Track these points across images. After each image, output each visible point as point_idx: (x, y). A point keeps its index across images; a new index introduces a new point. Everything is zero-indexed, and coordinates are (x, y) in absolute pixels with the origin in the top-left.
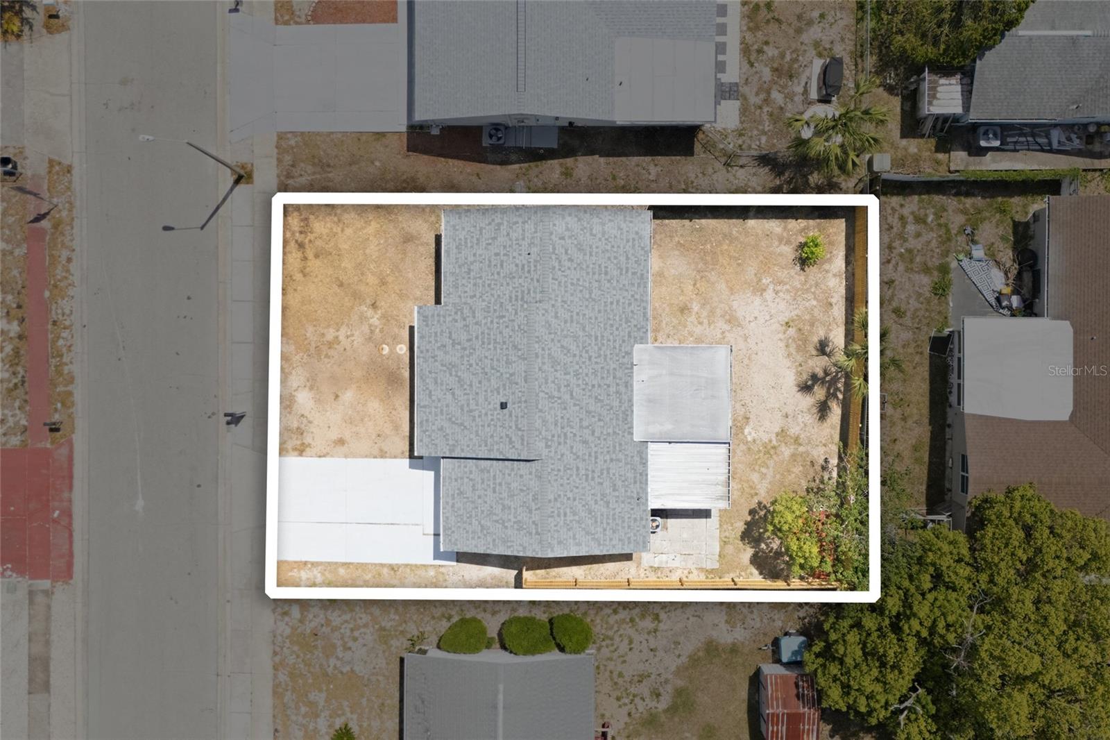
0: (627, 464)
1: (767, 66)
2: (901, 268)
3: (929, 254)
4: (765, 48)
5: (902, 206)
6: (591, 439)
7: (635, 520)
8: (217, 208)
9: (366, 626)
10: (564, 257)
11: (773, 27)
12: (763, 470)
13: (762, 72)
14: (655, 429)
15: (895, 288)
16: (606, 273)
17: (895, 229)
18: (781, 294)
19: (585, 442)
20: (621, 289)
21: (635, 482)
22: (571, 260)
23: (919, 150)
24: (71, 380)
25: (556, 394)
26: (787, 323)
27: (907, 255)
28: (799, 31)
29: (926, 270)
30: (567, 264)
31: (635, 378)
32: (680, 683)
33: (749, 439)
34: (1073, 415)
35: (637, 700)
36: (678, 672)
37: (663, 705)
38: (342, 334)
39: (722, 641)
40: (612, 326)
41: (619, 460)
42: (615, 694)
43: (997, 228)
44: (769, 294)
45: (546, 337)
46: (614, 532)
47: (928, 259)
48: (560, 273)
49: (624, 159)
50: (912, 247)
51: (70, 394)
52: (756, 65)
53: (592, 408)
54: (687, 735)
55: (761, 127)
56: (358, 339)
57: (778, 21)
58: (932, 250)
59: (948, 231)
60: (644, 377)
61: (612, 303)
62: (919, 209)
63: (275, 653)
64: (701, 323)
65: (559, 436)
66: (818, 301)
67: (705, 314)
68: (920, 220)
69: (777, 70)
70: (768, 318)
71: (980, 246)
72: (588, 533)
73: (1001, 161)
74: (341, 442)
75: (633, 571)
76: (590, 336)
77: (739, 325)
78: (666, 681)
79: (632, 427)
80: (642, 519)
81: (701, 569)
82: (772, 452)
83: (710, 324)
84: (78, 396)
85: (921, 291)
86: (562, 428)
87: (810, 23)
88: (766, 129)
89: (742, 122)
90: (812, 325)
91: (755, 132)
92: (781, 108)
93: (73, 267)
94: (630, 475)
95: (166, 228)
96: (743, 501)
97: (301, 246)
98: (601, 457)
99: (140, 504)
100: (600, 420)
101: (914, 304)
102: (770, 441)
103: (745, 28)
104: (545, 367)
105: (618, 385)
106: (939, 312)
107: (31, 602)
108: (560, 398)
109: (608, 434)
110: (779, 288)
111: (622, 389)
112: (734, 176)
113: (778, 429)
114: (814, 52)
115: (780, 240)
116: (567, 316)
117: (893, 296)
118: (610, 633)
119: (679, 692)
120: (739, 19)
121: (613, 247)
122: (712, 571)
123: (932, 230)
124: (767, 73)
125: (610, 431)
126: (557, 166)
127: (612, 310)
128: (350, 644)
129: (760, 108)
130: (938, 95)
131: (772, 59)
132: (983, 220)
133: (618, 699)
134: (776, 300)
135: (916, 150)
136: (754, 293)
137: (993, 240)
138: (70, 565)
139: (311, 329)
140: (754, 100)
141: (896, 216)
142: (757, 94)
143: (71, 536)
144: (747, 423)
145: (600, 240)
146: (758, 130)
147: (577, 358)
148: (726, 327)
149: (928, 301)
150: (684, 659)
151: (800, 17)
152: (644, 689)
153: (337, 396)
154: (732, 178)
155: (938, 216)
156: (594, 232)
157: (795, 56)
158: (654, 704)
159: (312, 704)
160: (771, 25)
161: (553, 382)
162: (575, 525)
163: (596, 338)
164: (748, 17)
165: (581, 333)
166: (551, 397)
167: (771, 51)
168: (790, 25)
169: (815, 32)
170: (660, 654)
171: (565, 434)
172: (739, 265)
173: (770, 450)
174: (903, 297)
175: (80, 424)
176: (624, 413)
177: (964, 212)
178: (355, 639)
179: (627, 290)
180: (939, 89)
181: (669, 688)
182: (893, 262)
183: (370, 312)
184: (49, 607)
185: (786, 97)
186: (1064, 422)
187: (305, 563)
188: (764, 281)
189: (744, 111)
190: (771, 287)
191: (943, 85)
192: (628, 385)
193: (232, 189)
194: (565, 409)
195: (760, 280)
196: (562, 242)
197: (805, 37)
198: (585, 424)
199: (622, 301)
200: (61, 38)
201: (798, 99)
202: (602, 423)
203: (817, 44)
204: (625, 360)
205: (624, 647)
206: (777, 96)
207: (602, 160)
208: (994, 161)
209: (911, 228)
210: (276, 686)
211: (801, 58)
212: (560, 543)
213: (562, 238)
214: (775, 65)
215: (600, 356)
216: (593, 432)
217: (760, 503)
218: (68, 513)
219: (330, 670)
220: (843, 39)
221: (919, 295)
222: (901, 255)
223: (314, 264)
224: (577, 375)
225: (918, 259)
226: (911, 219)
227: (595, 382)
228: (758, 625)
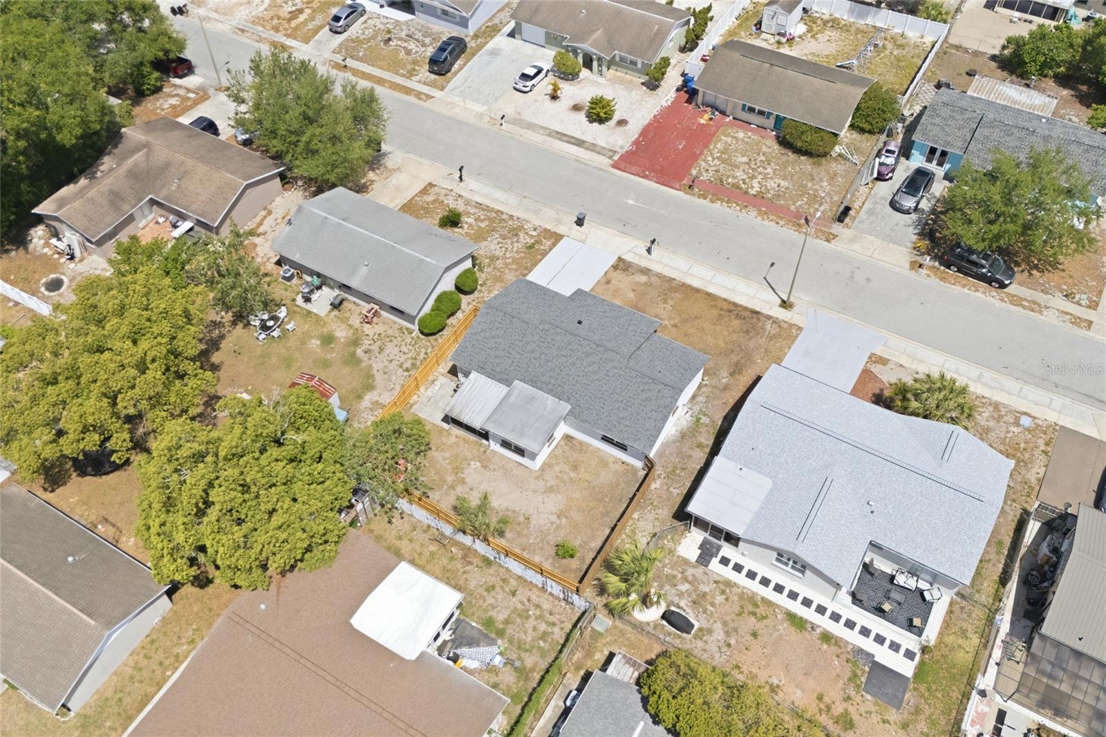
0: (506, 369)
1: (711, 591)
2: (519, 606)
3: (517, 629)
4: (724, 597)
5: (562, 629)
6: (533, 356)
7: (472, 360)
8: (772, 288)
9: (505, 254)
10: (647, 387)
11: (737, 609)
12: (447, 461)
13: (708, 586)
14: (516, 392)
15: (508, 594)
16: (624, 409)
17: (548, 616)
18: (550, 525)
19: (532, 352)
20: (609, 414)
21: (492, 370)
22: (643, 390)
23: (595, 660)
24: (712, 201)
25: (570, 347)
26: (528, 519)
27: (525, 614)
28: (725, 624)
29: (507, 622)
30: (641, 388)
31: (551, 397)
32: (364, 365)
33: (472, 463)
34: (351, 625)
35: (372, 342)
36: (370, 366)
37: (359, 352)
38: (668, 307)
39: (369, 394)
40: (590, 398)
41: (510, 366)
42: (383, 334)
43: (507, 685)
44: (554, 518)
45: (605, 356)
46: (473, 345)
47: (514, 626)
48: (639, 380)
49: (692, 479)
50: (529, 621)
51: (705, 199)
52: (715, 585)
53: (549, 364)
54: (334, 355)
55: (669, 566)
56: (660, 311)
57: (740, 614)
58: (518, 632)
59: (526, 651)
60: (548, 402)
61: (604, 404)
62: (552, 639)
63: (518, 218)
64: (561, 472)
65: (545, 338)
66: (531, 544)
67: (565, 477)
68: (544, 636)
69: (704, 596)
70: (540, 510)
71: (501, 665)
72: (482, 331)
73: (553, 711)
74: (608, 282)
75: (442, 371)
76: (592, 382)
77: (545, 492)
78: (370, 359)
79: (524, 382)
80: (470, 364)
81: (416, 403)
82: (456, 471)
83: (557, 477)
84: (702, 201)
85: (496, 610)
86: (549, 342)
87: (727, 634)
88: (666, 569)
89: (679, 557)
90: (518, 533)
91: (667, 561)
92: (675, 586)
93: (773, 224)
94: (498, 369)
95: (773, 264)
96: (438, 442)
97: (730, 311)
98: (518, 356)
99: (631, 202)
100: (540, 365)
101: (490, 601)
102: (462, 473)
103: (745, 591)
104: (588, 348)
105: (554, 385)
106: (474, 614)
107: (611, 150)
108: (566, 348)
109: (529, 367)
110: (555, 525)
111: (550, 387)
112: (645, 536)
113: (467, 480)
114: (705, 627)
115: (585, 543)
116: (610, 374)
117: (504, 591)
118: (416, 346)
119: (359, 361)
120: (754, 590)
121: (638, 420)
122: (411, 407)
123: (533, 641)
124: (704, 588)
125: (530, 369)
126: (707, 443)
127: (600, 402)
128: (500, 245)
129: (682, 573)
130: (627, 666)
131: (713, 597)
132: (519, 679)
133: (380, 334)
134: (547, 520)
135: (596, 658)
136: (561, 511)
137: (500, 677)
138: (619, 169)
139: (679, 296)
140: (690, 571)
141: (557, 622)
142: (693, 575)
143: (633, 174)
144: (482, 466)
145: (647, 414)
146: (669, 564)
147: (583, 368)
148: (549, 484)
149: (486, 611)
150: (375, 372)
151: (736, 630)
152: (375, 348)
153: (634, 291)
154: (644, 533)
155: (539, 648)
156: (653, 412)
157: (708, 613)
158: (363, 348)
159: (483, 221)
160: (739, 608)
161: (577, 349)
162: (491, 326)
163: (589, 385)
164: (751, 597)
165: (596, 377)
166: (569, 344)
167: (719, 599)
168: (733, 621)
169: (719, 634)
170: (387, 363)
171: (544, 342)
172: (584, 511)
173: (457, 470)
174: (499, 597)
175: (687, 197)
176: (536, 381)
177: (532, 670)
178: (501, 248)
179: (607, 417)
180: (632, 669)
181: (366, 359)
182: (527, 603)
183: (672, 323)
184: (604, 155)
185: (681, 592)
186: (351, 617)
187: (554, 246)
188: (564, 520)
189: (686, 562)
190: (558, 522)
191: (633, 672)
192: (550, 392)
193: (780, 298)
194: (558, 348)
195: (567, 518)
196: (657, 390)
197: (718, 626)
198: (543, 356)
199: (602, 411)
200: (907, 265)
201: (676, 600)
202: (537, 365)
203: (710, 632)
204: (565, 397)
205: (404, 349)
206: (685, 587)
207: (699, 467)
208: (556, 706)
209: (543, 627)
210: (502, 213)
211: (705, 615)
212: (487, 314)
213: (659, 391)
214: (708, 597)
215: (577, 382)
216: (535, 359)
217: (430, 449)
218: (645, 177)
219: (493, 233)
220: (705, 650)
221: (493, 607)
222: (528, 611)
223: (715, 312)
224: (574, 364)
225: (518, 620)
226: (549, 629)
227: (563, 373)
228: (363, 415)
